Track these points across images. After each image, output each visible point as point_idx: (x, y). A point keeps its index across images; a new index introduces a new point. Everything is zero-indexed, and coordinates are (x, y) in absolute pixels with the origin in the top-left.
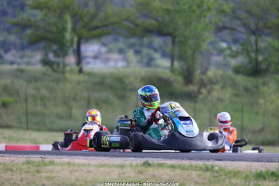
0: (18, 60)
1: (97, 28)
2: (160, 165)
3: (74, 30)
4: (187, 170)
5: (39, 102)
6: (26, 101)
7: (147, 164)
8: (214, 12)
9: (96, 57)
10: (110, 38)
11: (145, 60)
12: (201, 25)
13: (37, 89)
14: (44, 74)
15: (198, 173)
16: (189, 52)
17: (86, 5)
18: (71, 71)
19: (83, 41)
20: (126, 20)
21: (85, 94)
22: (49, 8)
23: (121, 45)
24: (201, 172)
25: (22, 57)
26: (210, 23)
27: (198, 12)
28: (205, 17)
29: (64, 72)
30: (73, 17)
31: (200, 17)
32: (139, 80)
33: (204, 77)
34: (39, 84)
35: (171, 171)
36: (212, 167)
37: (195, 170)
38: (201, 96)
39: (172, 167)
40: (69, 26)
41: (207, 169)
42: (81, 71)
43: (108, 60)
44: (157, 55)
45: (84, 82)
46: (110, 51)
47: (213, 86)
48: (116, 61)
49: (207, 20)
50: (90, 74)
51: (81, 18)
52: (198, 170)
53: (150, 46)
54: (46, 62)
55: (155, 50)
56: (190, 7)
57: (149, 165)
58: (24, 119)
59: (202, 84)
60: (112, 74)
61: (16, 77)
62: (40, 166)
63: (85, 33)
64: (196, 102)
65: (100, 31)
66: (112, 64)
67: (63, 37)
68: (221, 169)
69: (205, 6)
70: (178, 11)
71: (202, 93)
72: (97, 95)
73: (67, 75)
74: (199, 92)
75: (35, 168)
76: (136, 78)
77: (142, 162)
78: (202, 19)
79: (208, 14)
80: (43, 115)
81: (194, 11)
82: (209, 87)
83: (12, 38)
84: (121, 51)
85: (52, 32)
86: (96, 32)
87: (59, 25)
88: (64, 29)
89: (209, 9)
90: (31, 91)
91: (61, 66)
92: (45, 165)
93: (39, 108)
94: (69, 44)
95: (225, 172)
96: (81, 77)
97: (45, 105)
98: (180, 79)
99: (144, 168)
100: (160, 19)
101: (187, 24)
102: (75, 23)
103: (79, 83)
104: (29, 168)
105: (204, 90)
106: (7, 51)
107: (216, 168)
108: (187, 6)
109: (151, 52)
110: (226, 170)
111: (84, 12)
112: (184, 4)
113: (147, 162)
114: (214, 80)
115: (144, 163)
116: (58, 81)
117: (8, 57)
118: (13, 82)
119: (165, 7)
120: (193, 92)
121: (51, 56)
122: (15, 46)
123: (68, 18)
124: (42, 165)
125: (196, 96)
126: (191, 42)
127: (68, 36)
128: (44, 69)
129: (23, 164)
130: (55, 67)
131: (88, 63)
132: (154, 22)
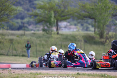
0: (34, 29)
1: (64, 16)
2: (84, 74)
3: (55, 17)
4: (94, 76)
5: (41, 46)
6: (36, 46)
7: (78, 74)
8: (111, 9)
9: (65, 27)
10: (71, 20)
11: (85, 28)
12: (106, 15)
13: (41, 41)
14: (43, 35)
15: (99, 77)
16: (102, 25)
17: (60, 7)
18: (54, 34)
19: (59, 21)
20: (76, 13)
21: (60, 43)
22: (45, 8)
23: (75, 22)
24: (100, 77)
25: (36, 28)
26: (110, 13)
27: (105, 9)
28: (108, 11)
29: (51, 34)
30: (54, 12)
31: (106, 11)
32: (81, 37)
33: (107, 35)
34: (41, 39)
35: (88, 77)
36: (105, 75)
37: (98, 76)
38: (107, 43)
39: (88, 75)
40: (53, 15)
41: (103, 76)
42: (58, 33)
43: (70, 28)
44: (90, 26)
45: (59, 38)
46: (71, 25)
47: (112, 39)
48: (73, 29)
49: (109, 12)
50: (62, 35)
51: (58, 12)
52: (99, 76)
53: (87, 22)
54: (44, 30)
55: (89, 24)
56: (101, 7)
57: (79, 74)
58: (35, 53)
59: (107, 38)
60: (70, 34)
61: (32, 36)
62: (35, 75)
63: (59, 18)
64: (104, 45)
65: (65, 17)
66: (72, 30)
67: (51, 20)
68: (108, 76)
69: (108, 7)
70: (97, 9)
71: (107, 42)
72: (65, 43)
73: (53, 35)
74: (106, 41)
75: (33, 76)
76: (80, 36)
77: (76, 73)
78: (107, 12)
79: (109, 10)
80: (43, 51)
81: (103, 9)
82: (110, 40)
83: (32, 20)
84: (75, 25)
85: (46, 18)
86: (64, 18)
87: (49, 15)
88: (51, 17)
89: (109, 8)
90: (38, 42)
91: (50, 31)
92: (38, 74)
93: (42, 49)
94: (53, 23)
95: (110, 77)
96: (58, 36)
97: (43, 47)
98: (98, 36)
99: (77, 76)
100: (90, 12)
101: (101, 14)
102: (55, 14)
103: (57, 38)
104: (31, 76)
105: (107, 41)
106: (29, 25)
107: (106, 75)
108: (100, 7)
109: (88, 25)
110: (110, 76)
111: (59, 10)
112: (99, 6)
113: (79, 73)
114: (112, 37)
115: (77, 74)
116: (49, 38)
117: (30, 27)
118: (31, 38)
119: (92, 7)
120: (104, 42)
121: (46, 28)
122: (33, 23)
123: (52, 12)
124: (36, 75)
125: (105, 43)
126: (102, 21)
127: (52, 19)
128: (43, 33)
129: (29, 74)
130: (48, 32)
131: (62, 30)
132: (87, 14)
